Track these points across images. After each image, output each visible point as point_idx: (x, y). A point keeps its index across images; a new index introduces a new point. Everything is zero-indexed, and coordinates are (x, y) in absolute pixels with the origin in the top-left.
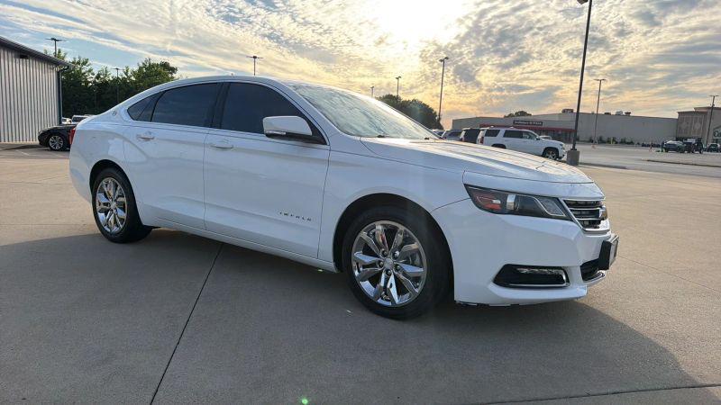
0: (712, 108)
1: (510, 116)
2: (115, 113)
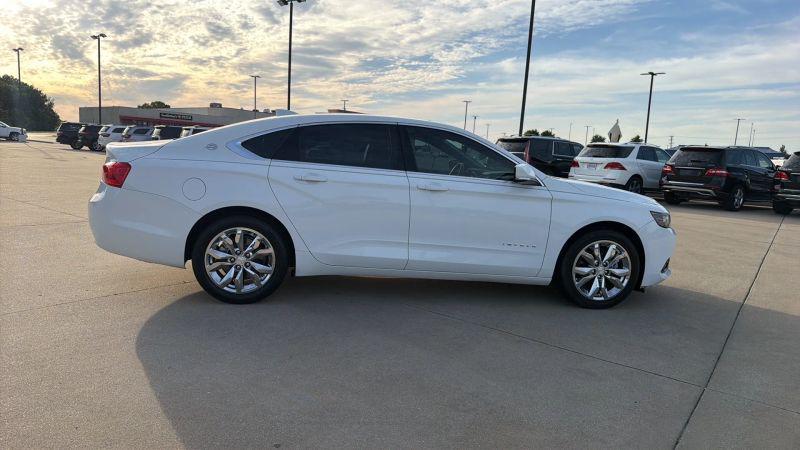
1: (145, 106)
2: (213, 147)
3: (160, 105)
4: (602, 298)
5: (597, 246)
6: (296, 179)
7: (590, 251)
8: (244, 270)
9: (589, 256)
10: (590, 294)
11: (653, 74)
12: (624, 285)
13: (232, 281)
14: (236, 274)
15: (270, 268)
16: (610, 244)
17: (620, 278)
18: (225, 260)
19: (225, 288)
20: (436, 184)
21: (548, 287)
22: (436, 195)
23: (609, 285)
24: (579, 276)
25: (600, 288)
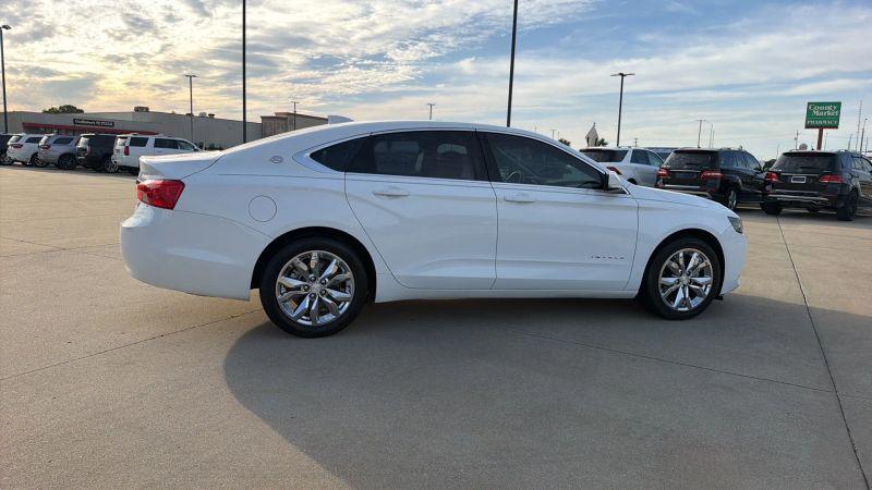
0: (295, 115)
1: (52, 111)
2: (277, 160)
3: (70, 109)
4: (686, 309)
5: (681, 255)
6: (376, 194)
7: (675, 260)
8: (320, 300)
9: (674, 265)
10: (675, 305)
11: (622, 75)
12: (707, 293)
13: (307, 312)
14: (311, 303)
15: (348, 296)
16: (693, 253)
17: (701, 286)
18: (298, 288)
19: (300, 321)
20: (523, 195)
21: (634, 300)
22: (524, 207)
23: (693, 294)
24: (665, 287)
25: (685, 298)
